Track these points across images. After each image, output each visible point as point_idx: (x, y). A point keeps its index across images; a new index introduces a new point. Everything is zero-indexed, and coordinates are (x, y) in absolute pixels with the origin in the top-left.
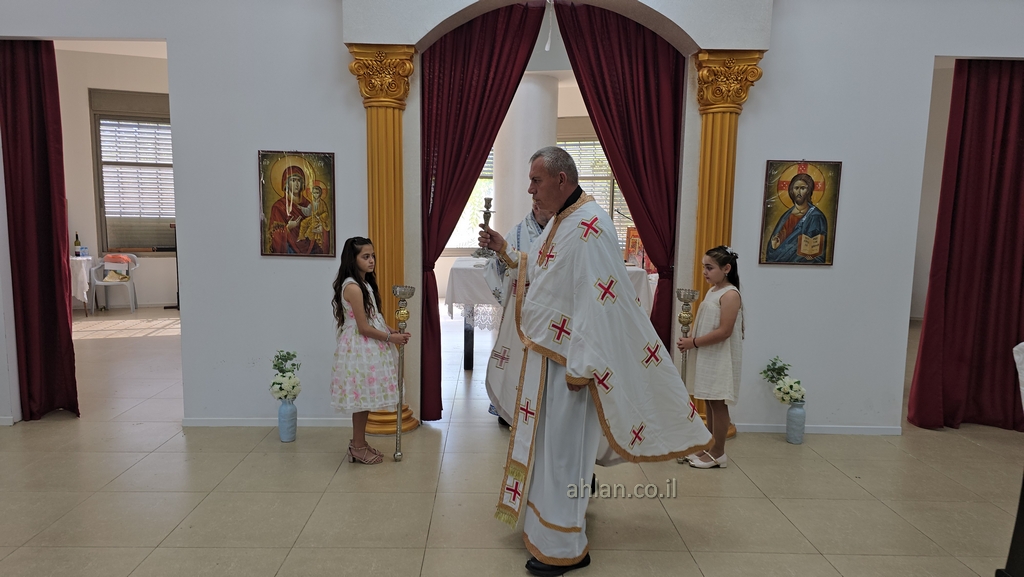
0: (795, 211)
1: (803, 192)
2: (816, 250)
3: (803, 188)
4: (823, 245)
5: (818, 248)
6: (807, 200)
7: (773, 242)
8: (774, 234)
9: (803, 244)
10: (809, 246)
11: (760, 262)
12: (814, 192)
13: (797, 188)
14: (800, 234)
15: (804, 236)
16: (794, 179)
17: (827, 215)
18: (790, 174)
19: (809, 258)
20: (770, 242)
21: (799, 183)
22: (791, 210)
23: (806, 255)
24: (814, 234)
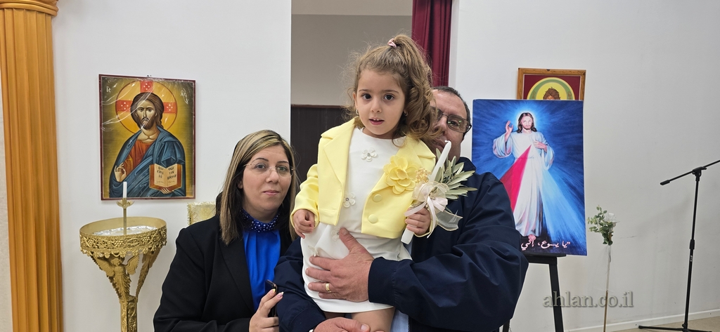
0: (142, 136)
1: (150, 114)
2: (174, 182)
3: (149, 109)
4: (182, 176)
5: (176, 179)
6: (155, 123)
7: (117, 174)
8: (117, 164)
9: (156, 175)
10: (164, 177)
11: (102, 199)
12: (163, 114)
13: (142, 109)
14: (152, 163)
15: (156, 166)
16: (137, 99)
17: (183, 141)
18: (129, 93)
19: (164, 192)
20: (113, 174)
21: (143, 103)
22: (137, 135)
23: (160, 188)
24: (168, 163)
